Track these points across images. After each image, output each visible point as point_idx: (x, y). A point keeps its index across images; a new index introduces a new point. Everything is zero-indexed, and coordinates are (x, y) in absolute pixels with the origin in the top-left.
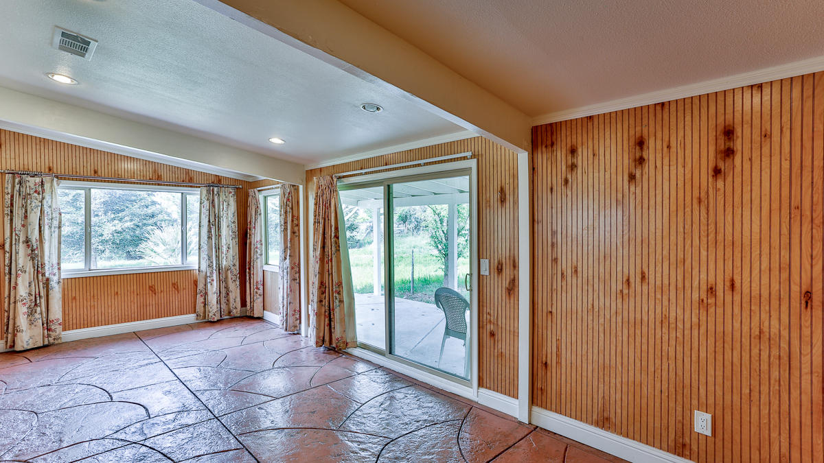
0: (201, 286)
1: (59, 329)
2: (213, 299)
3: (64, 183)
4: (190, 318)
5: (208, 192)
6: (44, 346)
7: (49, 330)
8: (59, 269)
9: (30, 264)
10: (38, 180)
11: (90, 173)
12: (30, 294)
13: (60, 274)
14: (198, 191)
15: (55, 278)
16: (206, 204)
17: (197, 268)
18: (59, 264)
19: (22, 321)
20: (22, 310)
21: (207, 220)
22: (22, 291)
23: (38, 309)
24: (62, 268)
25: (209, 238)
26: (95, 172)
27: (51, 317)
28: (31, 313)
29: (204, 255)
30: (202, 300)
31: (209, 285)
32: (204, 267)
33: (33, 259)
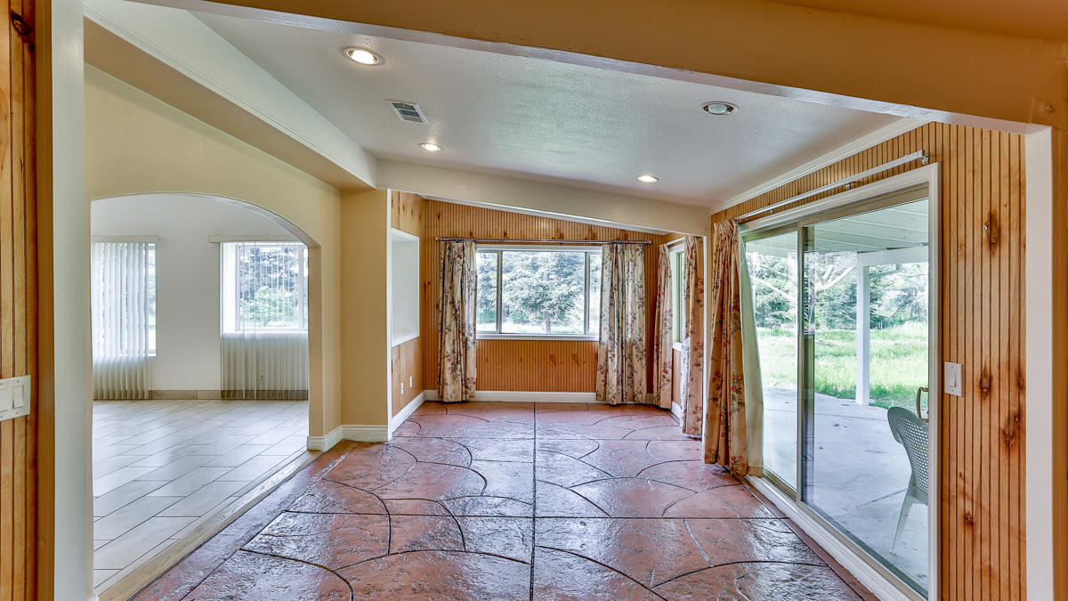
0: (601, 361)
1: (473, 387)
2: (613, 377)
3: (481, 247)
4: (589, 397)
5: (612, 250)
6: (463, 402)
7: (466, 387)
8: (475, 330)
9: (454, 323)
10: (460, 245)
11: (501, 236)
12: (454, 352)
13: (475, 334)
14: (599, 250)
15: (472, 338)
16: (609, 264)
17: (598, 339)
18: (474, 325)
19: (448, 375)
20: (448, 365)
21: (610, 282)
22: (448, 348)
23: (459, 366)
24: (477, 330)
25: (611, 304)
26: (505, 234)
27: (468, 376)
28: (454, 370)
29: (606, 325)
30: (603, 378)
31: (609, 360)
32: (605, 338)
33: (456, 319)
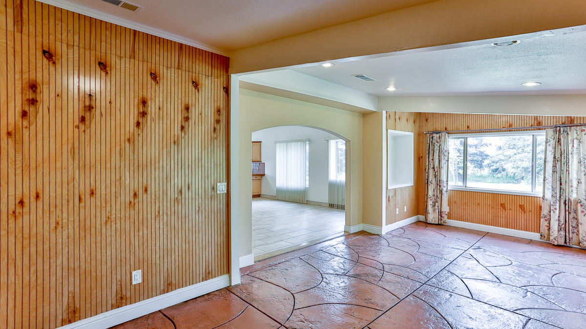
0: (545, 212)
1: (446, 217)
2: (555, 226)
3: (451, 136)
4: (535, 236)
5: (555, 132)
6: (439, 224)
7: (441, 216)
8: (447, 184)
9: (434, 180)
10: (438, 135)
11: (465, 128)
12: (434, 196)
13: (447, 186)
14: (543, 132)
15: (445, 189)
16: (552, 142)
17: (541, 196)
18: (447, 181)
19: (430, 209)
20: (430, 203)
21: (553, 156)
22: (430, 193)
23: (437, 204)
24: (448, 184)
25: (554, 172)
26: (468, 127)
27: (443, 210)
28: (434, 206)
29: (549, 186)
30: (546, 223)
31: (552, 212)
32: (548, 195)
33: (435, 177)
